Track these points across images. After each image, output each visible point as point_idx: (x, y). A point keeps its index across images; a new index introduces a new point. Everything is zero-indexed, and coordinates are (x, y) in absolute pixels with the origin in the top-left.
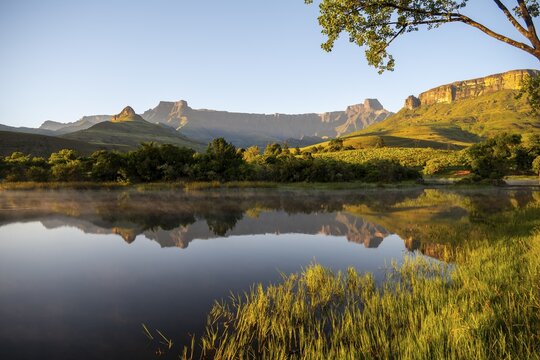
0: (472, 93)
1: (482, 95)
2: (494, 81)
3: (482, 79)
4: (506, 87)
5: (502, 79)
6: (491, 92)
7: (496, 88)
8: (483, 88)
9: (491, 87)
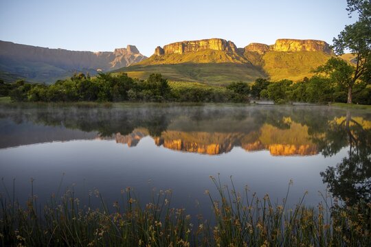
0: (193, 49)
1: (198, 51)
2: (205, 43)
3: (198, 41)
4: (210, 48)
5: (208, 43)
6: (203, 50)
7: (205, 48)
8: (199, 47)
9: (203, 47)
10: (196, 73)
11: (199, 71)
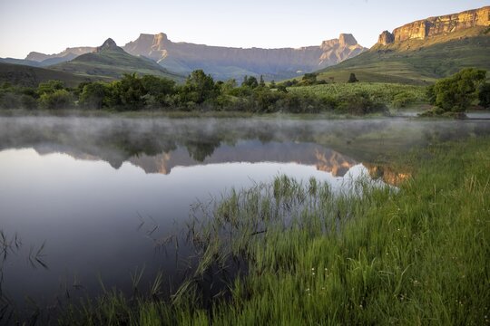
0: (445, 29)
1: (455, 31)
2: (468, 17)
3: (456, 15)
4: (479, 23)
5: (476, 15)
6: (464, 29)
7: (469, 25)
8: (456, 24)
9: (464, 23)
10: (443, 69)
11: (452, 64)
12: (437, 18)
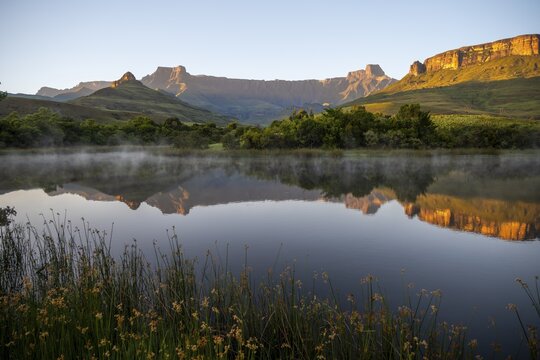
0: (479, 59)
1: (489, 61)
2: (503, 47)
3: (490, 45)
4: (514, 52)
5: (510, 45)
6: (498, 58)
7: (503, 54)
8: (490, 53)
9: (499, 52)
10: (481, 100)
11: (490, 94)
12: (470, 48)
